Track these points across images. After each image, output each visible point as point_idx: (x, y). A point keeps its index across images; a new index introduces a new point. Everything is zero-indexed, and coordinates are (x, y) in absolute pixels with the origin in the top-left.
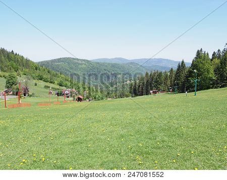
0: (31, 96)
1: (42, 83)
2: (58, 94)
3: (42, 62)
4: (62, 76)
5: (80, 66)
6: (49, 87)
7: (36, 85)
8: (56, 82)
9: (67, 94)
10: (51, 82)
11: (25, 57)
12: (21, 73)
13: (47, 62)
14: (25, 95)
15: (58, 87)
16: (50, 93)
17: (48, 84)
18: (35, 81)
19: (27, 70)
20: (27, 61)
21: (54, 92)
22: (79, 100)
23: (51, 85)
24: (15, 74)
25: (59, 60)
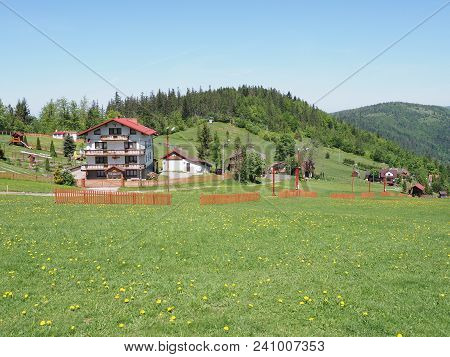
0: (317, 177)
1: (339, 155)
2: (370, 177)
3: (341, 113)
4: (381, 140)
5: (421, 121)
6: (353, 163)
7: (328, 157)
8: (367, 153)
9: (389, 179)
10: (357, 153)
11: (310, 103)
12: (302, 134)
13: (352, 113)
14: (307, 175)
15: (371, 163)
16: (355, 174)
17: (351, 156)
18: (326, 150)
19: (313, 129)
20: (315, 111)
21: (362, 173)
22: (416, 192)
23: (358, 159)
24: (292, 135)
25: (377, 108)
